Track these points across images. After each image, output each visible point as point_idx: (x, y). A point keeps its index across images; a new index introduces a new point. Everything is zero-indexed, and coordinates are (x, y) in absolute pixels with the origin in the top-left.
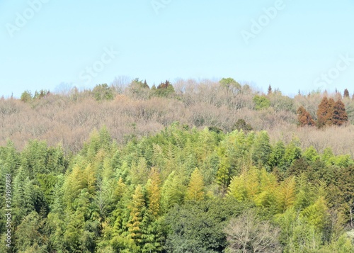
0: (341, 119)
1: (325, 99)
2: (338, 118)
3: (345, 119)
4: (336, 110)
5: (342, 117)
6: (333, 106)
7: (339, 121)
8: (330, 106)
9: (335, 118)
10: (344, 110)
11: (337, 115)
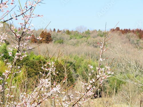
0: (49, 41)
1: (43, 32)
2: (48, 40)
3: (51, 40)
4: (47, 37)
5: (50, 40)
6: (46, 35)
7: (48, 41)
8: (45, 35)
9: (47, 40)
10: (51, 37)
11: (48, 39)
